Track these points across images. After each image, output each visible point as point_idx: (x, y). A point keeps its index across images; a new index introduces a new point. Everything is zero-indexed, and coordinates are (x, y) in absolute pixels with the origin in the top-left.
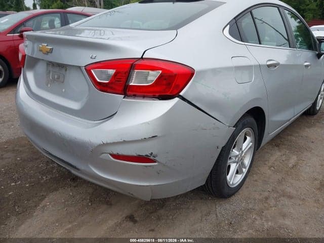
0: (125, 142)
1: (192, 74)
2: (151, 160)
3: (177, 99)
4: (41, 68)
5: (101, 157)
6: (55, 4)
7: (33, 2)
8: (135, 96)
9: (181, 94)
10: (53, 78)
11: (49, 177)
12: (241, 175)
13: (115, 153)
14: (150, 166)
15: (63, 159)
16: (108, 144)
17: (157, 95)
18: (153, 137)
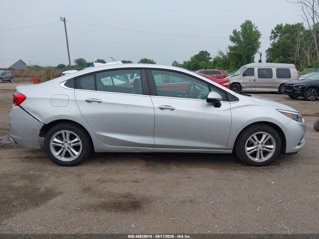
1: (25, 99)
3: (17, 106)
6: (277, 59)
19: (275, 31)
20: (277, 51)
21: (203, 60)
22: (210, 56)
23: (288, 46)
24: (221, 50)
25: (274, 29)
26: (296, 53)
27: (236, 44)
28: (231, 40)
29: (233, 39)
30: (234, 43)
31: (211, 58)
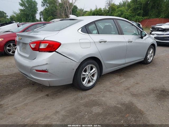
0: (38, 66)
1: (60, 45)
2: (46, 71)
3: (54, 52)
4: (21, 44)
5: (33, 71)
6: (50, 18)
7: (40, 17)
8: (42, 51)
9: (56, 51)
10: (24, 48)
11: (25, 84)
12: (92, 83)
13: (36, 69)
14: (47, 74)
15: (24, 73)
16: (34, 67)
17: (49, 51)
18: (46, 64)
19: (44, 2)
20: (48, 13)
21: (2, 17)
22: (7, 15)
23: (53, 11)
24: (14, 11)
25: (42, 1)
26: (58, 15)
27: (24, 8)
28: (20, 5)
29: (21, 5)
30: (23, 7)
31: (8, 16)
